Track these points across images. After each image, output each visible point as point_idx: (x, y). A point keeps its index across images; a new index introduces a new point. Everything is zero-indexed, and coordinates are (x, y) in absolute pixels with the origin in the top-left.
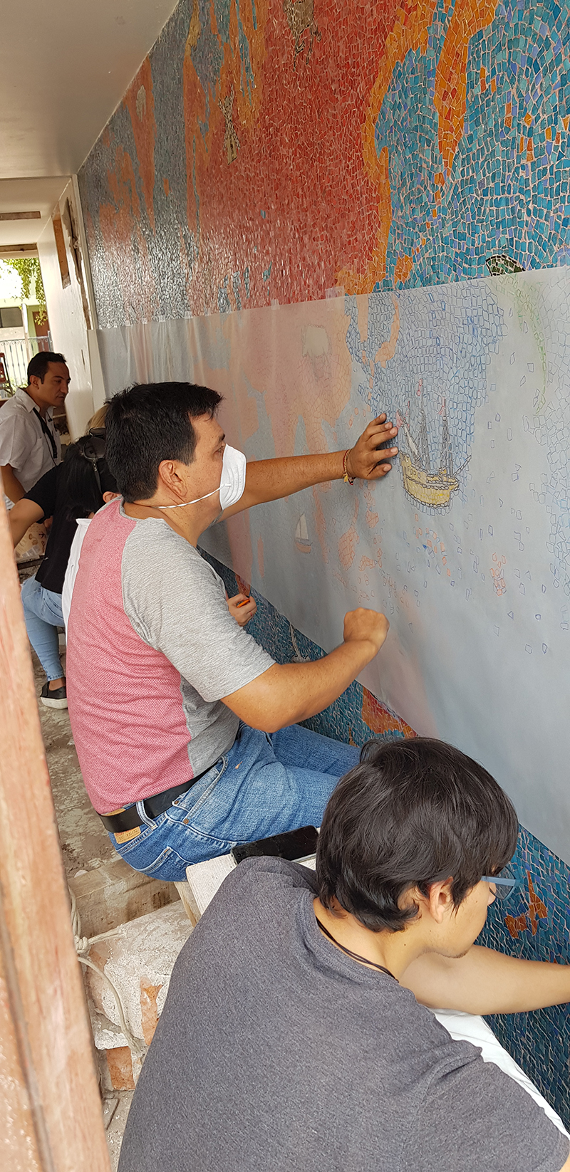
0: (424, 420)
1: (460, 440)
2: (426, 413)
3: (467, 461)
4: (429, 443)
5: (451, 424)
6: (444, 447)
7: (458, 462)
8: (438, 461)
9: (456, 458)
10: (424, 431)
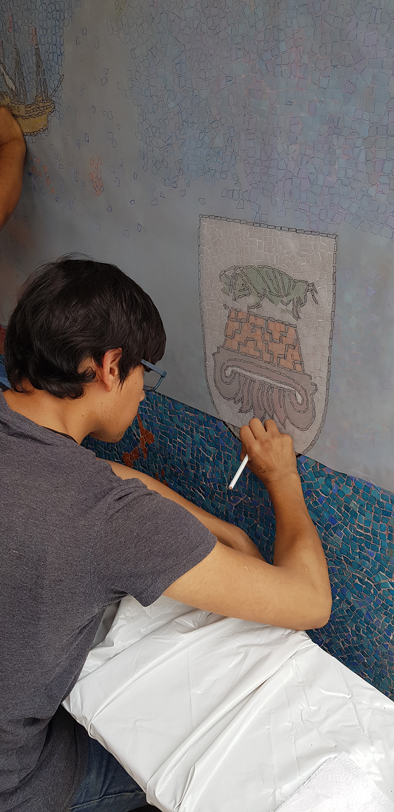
0: (18, 54)
1: (53, 64)
2: (19, 47)
3: (60, 82)
4: (25, 75)
5: (42, 50)
6: (38, 74)
7: (52, 85)
8: (34, 90)
9: (49, 82)
10: (19, 64)
